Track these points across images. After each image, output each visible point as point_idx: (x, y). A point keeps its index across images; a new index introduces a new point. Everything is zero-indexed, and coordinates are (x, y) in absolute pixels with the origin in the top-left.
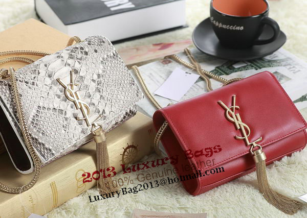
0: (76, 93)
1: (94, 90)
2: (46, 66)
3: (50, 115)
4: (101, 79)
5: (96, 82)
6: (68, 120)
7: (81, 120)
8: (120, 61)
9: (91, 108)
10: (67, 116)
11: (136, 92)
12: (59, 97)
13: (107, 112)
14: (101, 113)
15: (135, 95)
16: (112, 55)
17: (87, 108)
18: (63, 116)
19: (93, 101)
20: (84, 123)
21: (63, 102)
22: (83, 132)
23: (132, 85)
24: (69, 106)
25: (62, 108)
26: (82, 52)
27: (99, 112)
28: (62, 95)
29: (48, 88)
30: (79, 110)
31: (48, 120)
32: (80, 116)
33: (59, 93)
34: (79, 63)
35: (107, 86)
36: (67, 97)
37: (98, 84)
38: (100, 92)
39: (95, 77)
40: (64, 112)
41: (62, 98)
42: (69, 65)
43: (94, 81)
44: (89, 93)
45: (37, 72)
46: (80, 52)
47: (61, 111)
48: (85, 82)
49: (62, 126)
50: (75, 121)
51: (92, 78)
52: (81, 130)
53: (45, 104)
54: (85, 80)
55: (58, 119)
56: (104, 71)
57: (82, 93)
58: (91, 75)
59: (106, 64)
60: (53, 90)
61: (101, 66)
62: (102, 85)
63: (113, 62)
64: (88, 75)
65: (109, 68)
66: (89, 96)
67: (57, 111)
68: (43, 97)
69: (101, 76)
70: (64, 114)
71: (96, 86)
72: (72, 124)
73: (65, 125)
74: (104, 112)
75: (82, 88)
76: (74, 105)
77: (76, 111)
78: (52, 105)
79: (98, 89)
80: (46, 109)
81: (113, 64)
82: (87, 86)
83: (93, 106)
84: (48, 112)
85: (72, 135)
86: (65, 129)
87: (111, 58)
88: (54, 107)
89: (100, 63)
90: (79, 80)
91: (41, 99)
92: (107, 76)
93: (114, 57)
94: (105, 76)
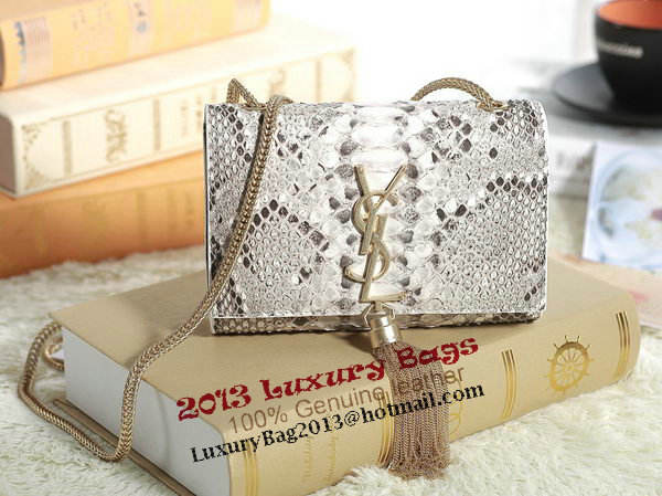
1: (430, 232)
2: (352, 125)
4: (462, 219)
5: (446, 221)
6: (322, 264)
8: (539, 203)
9: (394, 266)
11: (529, 288)
12: (334, 204)
13: (426, 294)
14: (410, 288)
15: (522, 295)
16: (529, 180)
18: (318, 249)
19: (410, 256)
20: (356, 287)
21: (337, 222)
22: (341, 304)
23: (531, 270)
24: (346, 236)
25: (325, 231)
26: (458, 138)
27: (406, 284)
28: (346, 205)
29: (323, 174)
30: (364, 257)
31: (278, 238)
32: (357, 270)
33: (341, 198)
34: (435, 159)
35: (463, 241)
37: (447, 226)
38: (438, 244)
39: (451, 208)
40: (323, 243)
41: (339, 210)
42: (408, 150)
43: (441, 214)
44: (412, 233)
45: (322, 127)
46: (454, 135)
47: (318, 238)
48: (418, 205)
49: (299, 269)
50: (335, 273)
51: (440, 206)
52: (337, 297)
53: (291, 204)
54: (421, 201)
55: (302, 248)
56: (482, 207)
57: (394, 226)
58: (445, 198)
59: (496, 193)
60: (331, 185)
61: (482, 193)
62: (454, 232)
63: (520, 198)
64: (436, 194)
65: (498, 205)
66: (407, 240)
67: (310, 232)
68: (296, 187)
69: (467, 213)
70: (321, 246)
71: (439, 229)
72: (324, 275)
73: (307, 270)
74: (418, 292)
75: (403, 214)
76: (359, 240)
77: (354, 255)
78: (305, 215)
79: (439, 237)
80: (288, 216)
81: (513, 202)
82: (416, 217)
83: (401, 264)
84: (288, 222)
85: (310, 297)
86: (302, 277)
87: (519, 187)
88: (308, 221)
89: (483, 184)
90: (408, 192)
91: (290, 190)
92: (480, 220)
93: (528, 188)
94: (474, 218)
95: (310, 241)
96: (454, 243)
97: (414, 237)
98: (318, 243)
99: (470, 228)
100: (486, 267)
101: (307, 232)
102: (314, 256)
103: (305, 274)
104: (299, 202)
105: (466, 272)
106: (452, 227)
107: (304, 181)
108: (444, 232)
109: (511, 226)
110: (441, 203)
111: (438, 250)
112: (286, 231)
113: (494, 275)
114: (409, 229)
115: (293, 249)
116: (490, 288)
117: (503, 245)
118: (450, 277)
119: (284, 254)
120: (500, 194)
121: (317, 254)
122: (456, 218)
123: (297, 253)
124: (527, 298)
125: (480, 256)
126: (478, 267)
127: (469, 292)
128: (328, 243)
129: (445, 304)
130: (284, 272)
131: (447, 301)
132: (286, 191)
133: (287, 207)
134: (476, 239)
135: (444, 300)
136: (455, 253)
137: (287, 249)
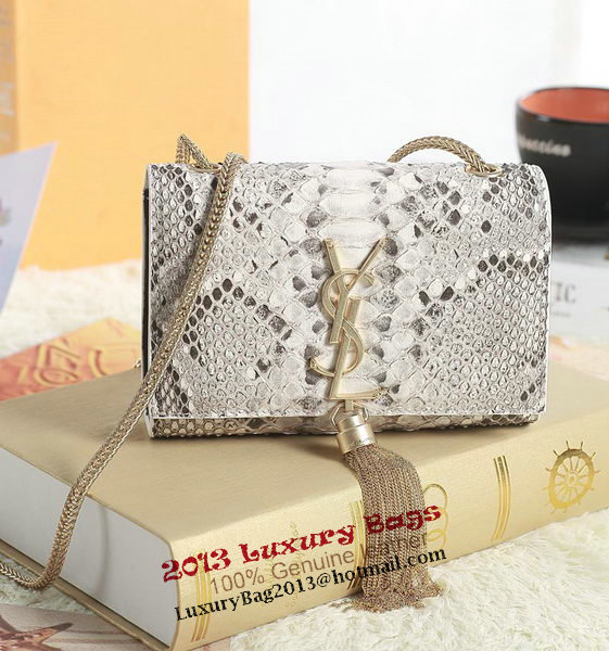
1: (411, 319)
2: (321, 190)
3: (242, 316)
4: (448, 304)
5: (429, 305)
6: (283, 355)
8: (538, 286)
9: (368, 359)
10: (288, 344)
11: (527, 387)
12: (298, 285)
13: (404, 393)
14: (386, 384)
15: (519, 394)
16: (527, 259)
18: (278, 337)
19: (386, 346)
21: (302, 305)
22: (305, 403)
23: (528, 365)
24: (311, 323)
25: (287, 317)
26: (445, 208)
27: (381, 379)
28: (312, 286)
29: (286, 250)
30: (331, 348)
31: (232, 325)
32: (323, 362)
33: (307, 277)
34: (418, 232)
35: (449, 330)
37: (430, 312)
38: (421, 333)
39: (435, 291)
40: (285, 330)
41: (304, 292)
42: (386, 222)
43: (424, 298)
44: (390, 319)
45: (285, 194)
46: (440, 206)
47: (279, 324)
48: (397, 286)
49: (256, 361)
50: (298, 366)
51: (423, 289)
52: (301, 394)
53: (247, 284)
54: (400, 282)
55: (259, 336)
56: (472, 289)
57: (368, 312)
58: (428, 279)
59: (489, 273)
60: (296, 262)
61: (473, 273)
62: (439, 319)
63: (517, 279)
64: (418, 274)
65: (490, 288)
66: (384, 328)
67: (270, 317)
68: (254, 264)
69: (454, 296)
70: (283, 334)
71: (422, 315)
72: (286, 368)
73: (265, 362)
74: (396, 389)
75: (379, 296)
77: (320, 344)
78: (265, 297)
79: (421, 325)
80: (244, 298)
81: (509, 284)
82: (395, 301)
83: (376, 357)
84: (243, 306)
85: (268, 394)
86: (258, 371)
87: (515, 267)
88: (267, 304)
89: (474, 263)
90: (385, 272)
91: (247, 267)
92: (469, 305)
93: (526, 268)
94: (463, 303)
95: (270, 328)
96: (439, 332)
97: (391, 325)
98: (279, 330)
99: (458, 314)
100: (476, 361)
101: (266, 317)
102: (274, 346)
103: (263, 368)
104: (257, 281)
105: (452, 366)
106: (437, 313)
107: (264, 257)
108: (428, 319)
109: (506, 313)
110: (423, 285)
111: (420, 341)
113: (485, 370)
114: (386, 315)
115: (249, 337)
116: (480, 385)
117: (497, 334)
118: (434, 372)
119: (239, 343)
120: (493, 274)
121: (278, 343)
122: (441, 303)
123: (253, 341)
124: (524, 397)
125: (469, 348)
126: (466, 360)
127: (456, 390)
128: (290, 331)
129: (427, 404)
130: (238, 364)
131: (430, 401)
132: (242, 269)
133: (242, 288)
134: (465, 327)
135: (426, 400)
136: (440, 344)
137: (242, 337)
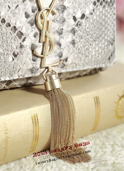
0: (48, 22)
1: (70, 29)
4: (83, 21)
5: (77, 22)
6: (23, 49)
7: (38, 57)
8: (112, 11)
9: (56, 48)
10: (25, 43)
11: (110, 54)
12: (27, 16)
13: (70, 61)
14: (62, 58)
15: (108, 57)
17: (51, 45)
18: (20, 41)
19: (62, 42)
20: (39, 60)
21: (29, 25)
22: (32, 70)
23: (111, 45)
24: (33, 33)
25: (23, 31)
27: (61, 56)
28: (32, 15)
30: (41, 44)
32: (39, 51)
33: (30, 12)
35: (85, 32)
36: (36, 22)
37: (77, 25)
38: (74, 34)
39: (78, 15)
40: (23, 37)
41: (30, 19)
43: (75, 19)
44: (62, 29)
47: (21, 34)
48: (64, 14)
49: (12, 53)
50: (29, 54)
51: (74, 15)
52: (30, 66)
53: (7, 16)
54: (66, 12)
55: (13, 41)
56: (91, 14)
57: (55, 26)
58: (76, 11)
59: (97, 7)
60: (25, 5)
61: (91, 6)
62: (81, 28)
63: (106, 9)
64: (72, 9)
65: (98, 13)
66: (60, 33)
67: (17, 32)
68: (9, 7)
69: (85, 17)
70: (22, 39)
71: (74, 26)
72: (25, 55)
73: (16, 53)
74: (66, 60)
75: (58, 19)
76: (39, 35)
77: (37, 43)
78: (14, 22)
79: (74, 31)
80: (6, 23)
81: (104, 11)
82: (64, 21)
83: (58, 46)
84: (6, 27)
85: (18, 68)
86: (14, 57)
87: (106, 3)
88: (15, 26)
89: (91, 2)
90: (60, 8)
91: (6, 8)
92: (91, 21)
93: (109, 4)
94: (89, 20)
95: (17, 37)
96: (81, 33)
97: (63, 31)
98: (20, 38)
99: (88, 25)
100: (94, 45)
101: (15, 32)
102: (19, 45)
103: (15, 55)
104: (11, 15)
105: (86, 48)
106: (80, 25)
107: (12, 4)
108: (77, 28)
109: (103, 23)
110: (74, 13)
111: (74, 37)
112: (5, 32)
113: (97, 48)
114: (61, 27)
115: (9, 42)
116: (95, 55)
117: (100, 33)
118: (80, 51)
119: (5, 45)
120: (98, 7)
121: (21, 44)
122: (81, 21)
123: (11, 44)
124: (109, 59)
125: (92, 39)
126: (90, 45)
127: (87, 58)
128: (25, 38)
129: (77, 65)
130: (5, 55)
131: (78, 64)
132: (4, 9)
133: (5, 18)
134: (90, 30)
135: (77, 63)
136: (82, 38)
137: (6, 42)
